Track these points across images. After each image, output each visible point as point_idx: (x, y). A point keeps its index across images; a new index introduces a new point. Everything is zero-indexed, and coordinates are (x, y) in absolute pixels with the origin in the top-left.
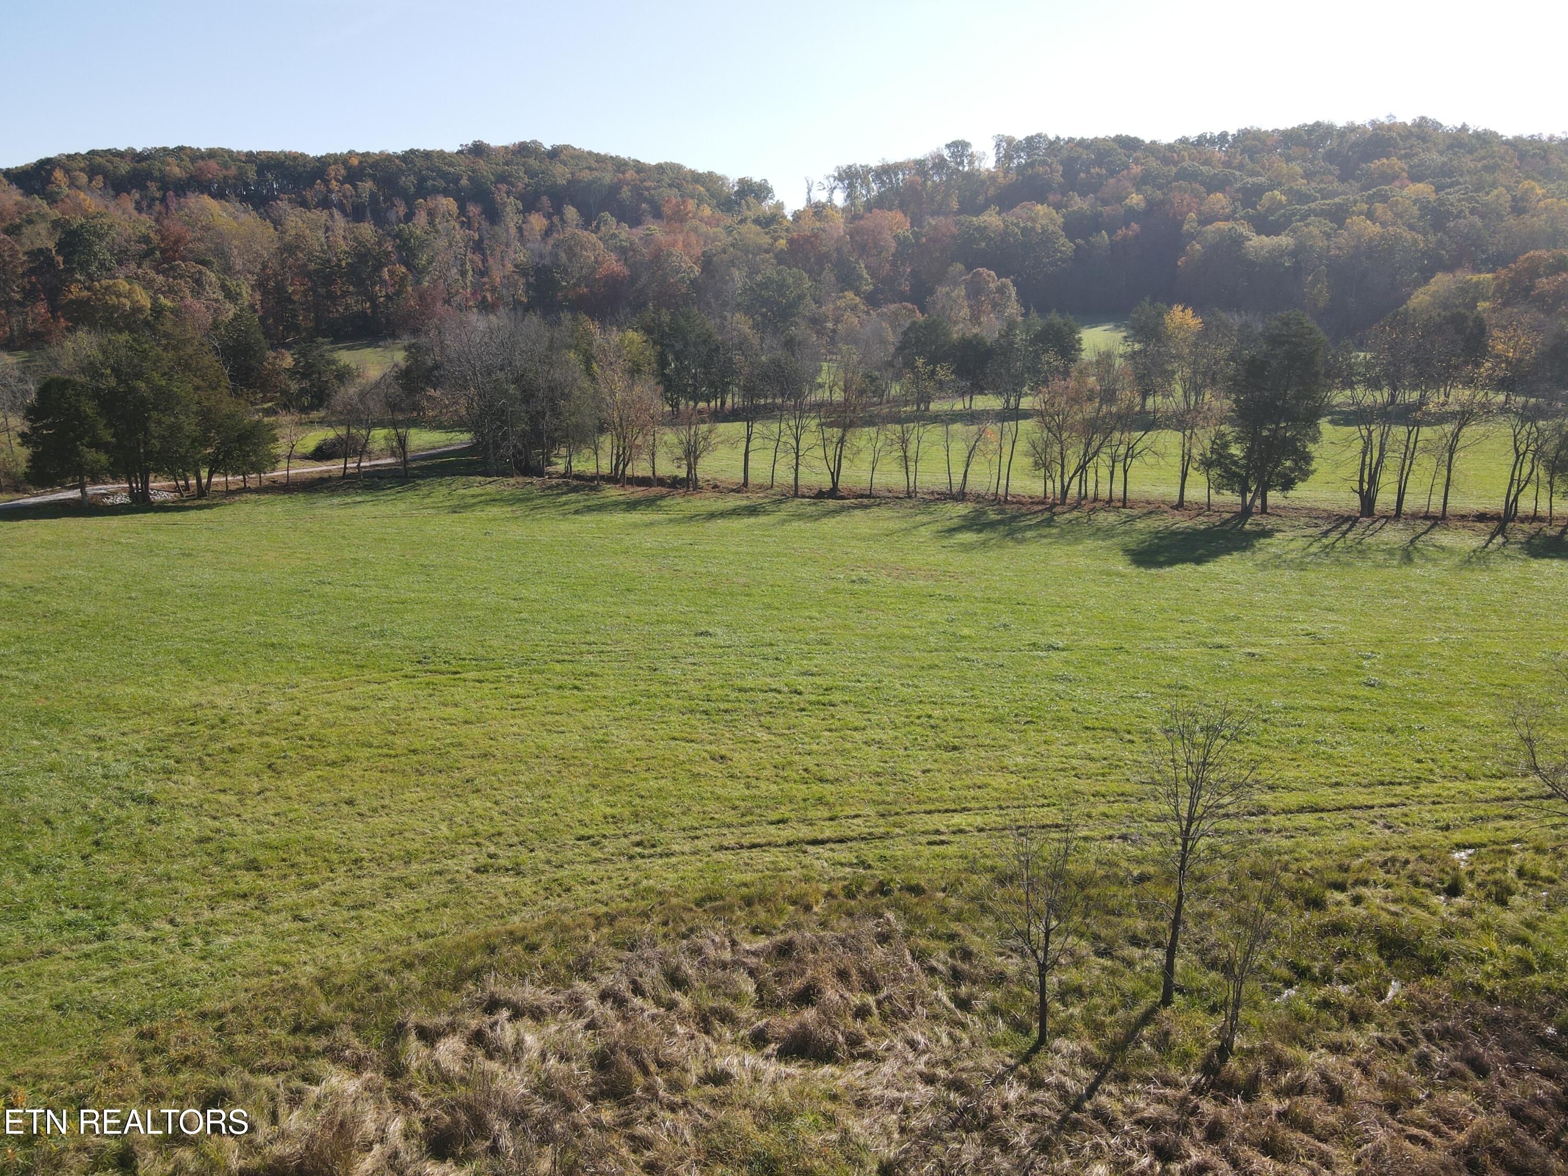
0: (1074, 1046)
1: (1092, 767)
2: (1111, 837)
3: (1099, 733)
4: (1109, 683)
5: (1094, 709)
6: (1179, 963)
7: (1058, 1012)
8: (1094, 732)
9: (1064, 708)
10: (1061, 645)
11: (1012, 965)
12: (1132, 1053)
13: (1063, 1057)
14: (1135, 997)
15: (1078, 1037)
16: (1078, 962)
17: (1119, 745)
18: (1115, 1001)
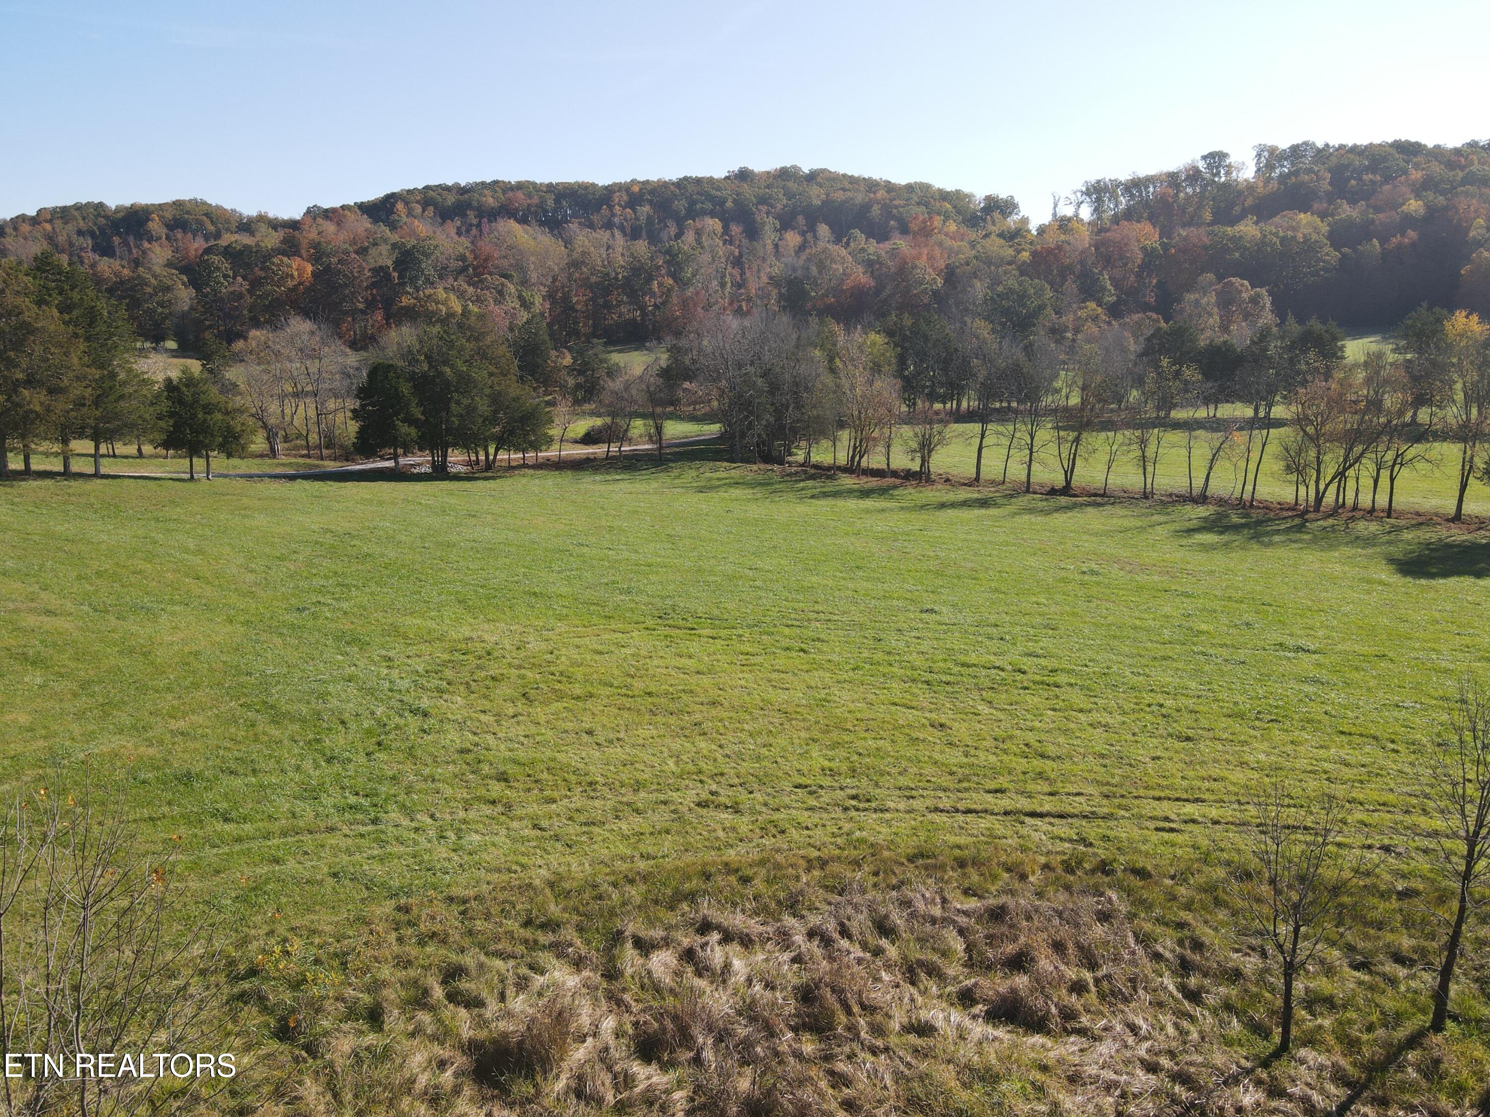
0: (1322, 1059)
1: (1347, 773)
2: (1370, 847)
3: (1357, 740)
4: (1369, 690)
5: (1350, 714)
6: (1454, 989)
7: (1304, 1021)
8: (1351, 738)
9: (1316, 710)
10: (1312, 647)
11: (1251, 964)
12: (1393, 1077)
13: (1309, 1068)
14: (1399, 1017)
15: (1329, 1051)
16: (1329, 971)
17: (1380, 753)
18: (1374, 1018)
